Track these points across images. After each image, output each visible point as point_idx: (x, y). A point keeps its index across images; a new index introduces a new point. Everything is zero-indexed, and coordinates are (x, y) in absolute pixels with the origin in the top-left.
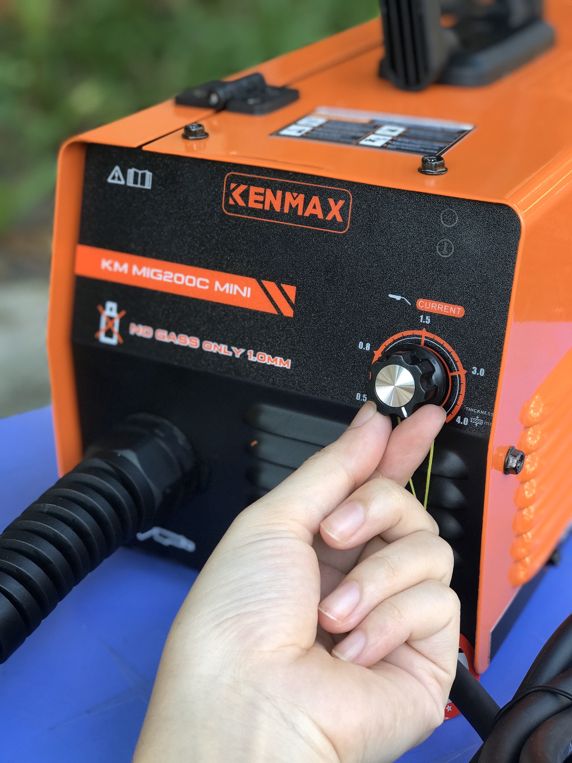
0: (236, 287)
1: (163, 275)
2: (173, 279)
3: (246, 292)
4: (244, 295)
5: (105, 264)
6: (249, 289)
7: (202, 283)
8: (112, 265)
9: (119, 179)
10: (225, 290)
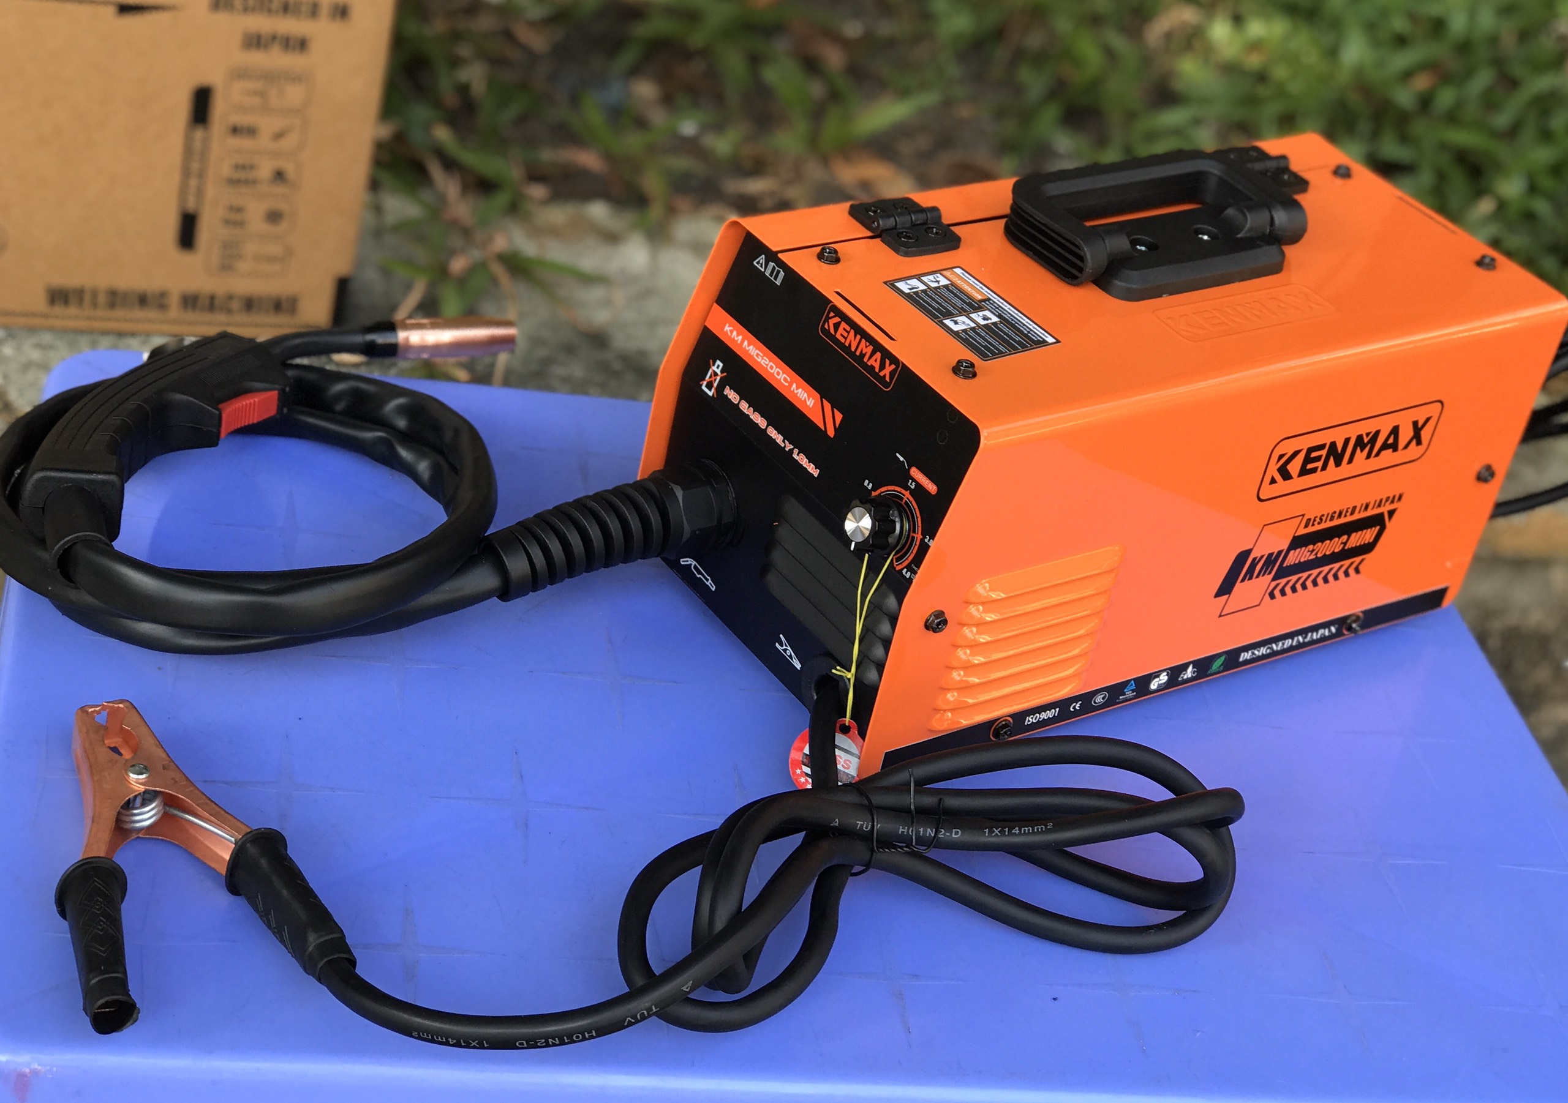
0: (806, 395)
1: (763, 359)
2: (767, 365)
3: (810, 403)
4: (808, 403)
5: (727, 328)
6: (813, 401)
7: (785, 379)
8: (732, 332)
9: (761, 266)
10: (798, 393)
